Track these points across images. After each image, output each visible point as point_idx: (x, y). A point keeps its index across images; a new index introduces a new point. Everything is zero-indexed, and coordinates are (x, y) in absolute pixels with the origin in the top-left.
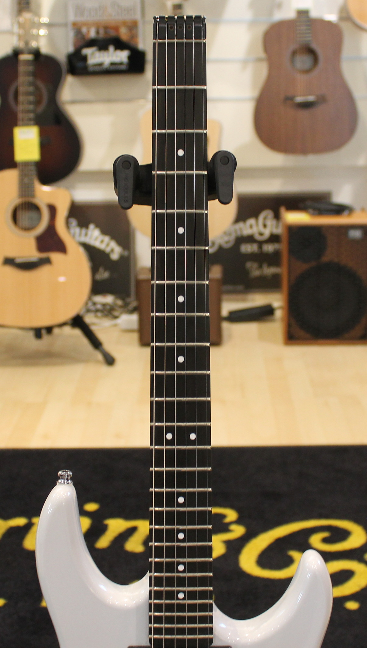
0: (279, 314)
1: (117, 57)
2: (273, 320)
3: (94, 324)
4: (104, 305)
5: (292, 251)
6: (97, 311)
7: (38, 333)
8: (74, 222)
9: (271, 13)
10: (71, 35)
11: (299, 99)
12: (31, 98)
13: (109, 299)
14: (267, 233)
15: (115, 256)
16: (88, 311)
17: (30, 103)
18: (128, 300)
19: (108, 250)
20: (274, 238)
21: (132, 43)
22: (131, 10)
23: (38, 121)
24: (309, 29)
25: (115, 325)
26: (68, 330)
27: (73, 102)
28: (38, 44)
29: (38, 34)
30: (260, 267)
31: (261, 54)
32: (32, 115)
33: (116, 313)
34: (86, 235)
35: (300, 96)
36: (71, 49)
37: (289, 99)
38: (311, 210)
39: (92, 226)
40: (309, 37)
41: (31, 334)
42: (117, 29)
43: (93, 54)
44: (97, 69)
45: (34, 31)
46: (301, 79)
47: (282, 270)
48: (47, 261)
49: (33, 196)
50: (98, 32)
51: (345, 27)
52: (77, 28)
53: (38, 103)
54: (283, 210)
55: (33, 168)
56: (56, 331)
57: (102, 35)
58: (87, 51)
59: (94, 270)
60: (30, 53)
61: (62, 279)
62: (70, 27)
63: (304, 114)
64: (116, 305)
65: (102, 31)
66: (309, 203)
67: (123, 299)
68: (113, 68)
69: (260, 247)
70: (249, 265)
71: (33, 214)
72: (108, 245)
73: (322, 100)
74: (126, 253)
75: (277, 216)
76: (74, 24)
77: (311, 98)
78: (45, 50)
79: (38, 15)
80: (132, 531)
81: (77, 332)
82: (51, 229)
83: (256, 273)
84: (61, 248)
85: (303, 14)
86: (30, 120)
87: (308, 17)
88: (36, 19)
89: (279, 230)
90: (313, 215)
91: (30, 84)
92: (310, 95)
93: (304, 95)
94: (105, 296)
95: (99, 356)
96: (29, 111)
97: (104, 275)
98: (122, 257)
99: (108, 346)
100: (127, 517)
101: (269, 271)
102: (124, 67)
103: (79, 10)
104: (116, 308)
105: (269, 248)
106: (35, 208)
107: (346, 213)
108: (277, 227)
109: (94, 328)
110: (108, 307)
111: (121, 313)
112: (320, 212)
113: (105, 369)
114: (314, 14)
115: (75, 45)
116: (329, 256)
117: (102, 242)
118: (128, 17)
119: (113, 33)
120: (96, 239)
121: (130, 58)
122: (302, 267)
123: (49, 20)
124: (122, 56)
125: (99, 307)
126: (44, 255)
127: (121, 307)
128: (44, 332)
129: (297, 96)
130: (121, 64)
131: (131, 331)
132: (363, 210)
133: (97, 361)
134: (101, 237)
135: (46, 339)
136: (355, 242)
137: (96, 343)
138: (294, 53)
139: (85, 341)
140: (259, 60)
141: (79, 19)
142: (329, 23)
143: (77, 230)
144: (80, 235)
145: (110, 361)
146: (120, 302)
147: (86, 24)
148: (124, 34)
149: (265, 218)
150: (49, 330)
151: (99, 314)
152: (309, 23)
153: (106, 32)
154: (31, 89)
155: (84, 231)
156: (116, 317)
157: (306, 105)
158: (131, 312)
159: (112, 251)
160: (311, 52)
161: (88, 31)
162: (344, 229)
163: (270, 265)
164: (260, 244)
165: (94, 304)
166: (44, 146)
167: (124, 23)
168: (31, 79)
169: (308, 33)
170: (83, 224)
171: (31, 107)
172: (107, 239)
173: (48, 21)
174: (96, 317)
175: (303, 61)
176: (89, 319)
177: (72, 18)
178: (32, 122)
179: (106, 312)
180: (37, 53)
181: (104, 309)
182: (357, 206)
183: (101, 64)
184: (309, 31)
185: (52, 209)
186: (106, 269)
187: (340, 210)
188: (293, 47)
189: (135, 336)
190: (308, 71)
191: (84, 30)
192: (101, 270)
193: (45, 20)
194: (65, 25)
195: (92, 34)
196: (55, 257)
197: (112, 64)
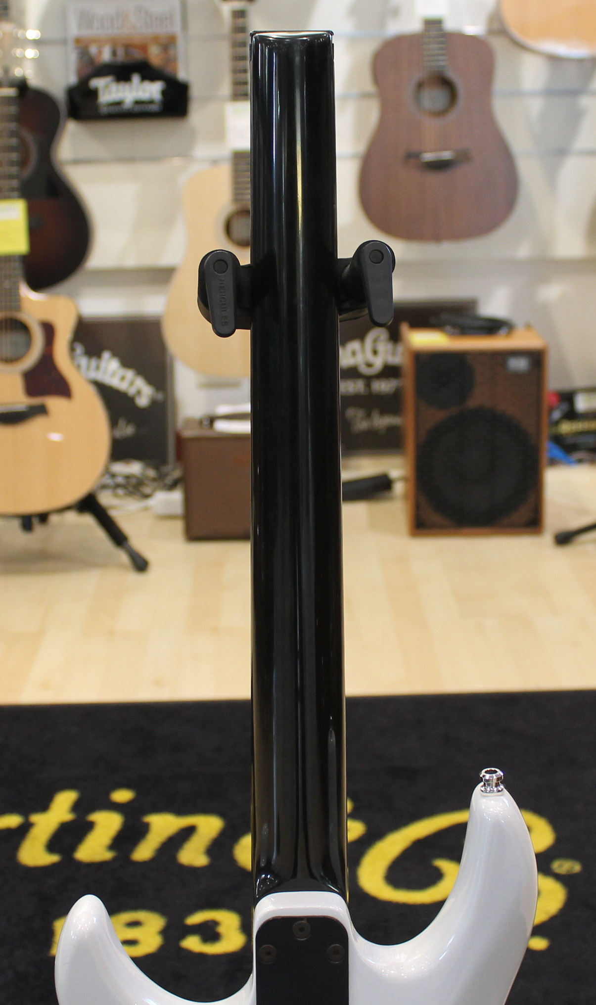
0: (399, 488)
1: (144, 91)
2: (391, 499)
3: (113, 507)
4: (128, 477)
5: (420, 391)
6: (117, 486)
7: (28, 522)
8: (79, 349)
9: (382, 24)
10: (73, 57)
11: (428, 157)
12: (14, 156)
13: (135, 468)
14: (378, 363)
15: (143, 401)
16: (104, 487)
17: (12, 163)
18: (165, 469)
19: (132, 391)
20: (390, 371)
21: (169, 70)
22: (166, 19)
23: (26, 192)
24: (442, 49)
25: (146, 509)
26: (72, 517)
27: (77, 162)
28: (24, 73)
29: (24, 57)
30: (368, 415)
31: (368, 86)
32: (15, 183)
33: (147, 490)
34: (98, 368)
35: (431, 151)
36: (72, 79)
37: (412, 156)
38: (448, 328)
39: (106, 355)
40: (443, 60)
41: (16, 524)
42: (144, 48)
43: (107, 87)
44: (113, 110)
45: (18, 52)
46: (431, 127)
47: (406, 421)
48: (41, 410)
49: (18, 308)
50: (114, 53)
51: (498, 45)
52: (82, 47)
53: (23, 163)
54: (404, 328)
55: (17, 265)
56: (54, 519)
57: (121, 57)
58: (98, 83)
59: (113, 422)
60: (11, 85)
61: (55, 437)
62: (71, 46)
63: (435, 179)
64: (147, 478)
65: (121, 52)
66: (445, 317)
67: (157, 468)
68: (138, 108)
69: (368, 386)
70: (351, 412)
71: (17, 337)
72: (132, 383)
73: (463, 157)
74: (160, 396)
75: (395, 337)
76: (78, 41)
77: (446, 155)
78: (34, 81)
79: (22, 26)
80: (188, 833)
81: (88, 520)
82: (47, 360)
83: (361, 425)
84: (63, 389)
85: (433, 24)
86: (13, 190)
87: (441, 29)
88: (20, 33)
89: (398, 358)
90: (452, 335)
91: (12, 134)
92: (445, 150)
93: (435, 151)
94: (128, 463)
95: (123, 557)
96: (11, 177)
97: (127, 430)
98: (154, 403)
99: (137, 542)
100: (180, 811)
101: (382, 422)
102: (155, 108)
103: (86, 19)
104: (147, 482)
105: (383, 387)
106: (22, 327)
107: (503, 332)
108: (394, 353)
109: (114, 514)
110: (133, 481)
111: (154, 490)
112: (464, 330)
113: (133, 577)
114: (450, 25)
115: (79, 72)
116: (478, 399)
117: (123, 378)
118: (161, 30)
119: (137, 55)
120: (113, 374)
121: (164, 93)
122: (436, 416)
123: (41, 35)
124: (153, 91)
125: (120, 480)
126: (36, 401)
127: (154, 480)
128: (35, 521)
129: (425, 152)
130: (151, 102)
131: (171, 517)
132: (528, 327)
133: (120, 566)
134: (122, 372)
135: (39, 531)
136: (518, 376)
137: (118, 538)
138: (420, 86)
139: (100, 534)
140: (365, 96)
141: (86, 33)
142: (473, 39)
143: (83, 361)
144: (88, 368)
145: (140, 564)
146: (151, 473)
147: (95, 41)
148: (155, 56)
149: (375, 341)
150: (43, 517)
151: (120, 492)
152: (443, 39)
153: (127, 53)
154: (14, 141)
155: (94, 362)
156: (146, 496)
157: (439, 166)
158: (172, 487)
159: (139, 393)
160: (445, 83)
161: (100, 52)
162: (501, 357)
163: (384, 412)
164: (368, 380)
165: (113, 476)
166: (34, 231)
167: (156, 39)
168: (13, 126)
169: (442, 55)
170: (94, 352)
171: (14, 170)
172: (130, 374)
173: (39, 37)
174: (116, 496)
175: (434, 98)
176: (105, 499)
177: (74, 31)
178: (15, 194)
179: (131, 489)
180: (22, 86)
181: (128, 483)
182: (518, 320)
183: (119, 103)
184: (442, 52)
185: (49, 330)
186: (129, 422)
187: (493, 326)
188: (418, 75)
189: (178, 526)
190: (441, 113)
191: (93, 50)
192: (122, 422)
193: (33, 34)
194: (64, 42)
195: (106, 56)
196: (54, 403)
197: (138, 103)
